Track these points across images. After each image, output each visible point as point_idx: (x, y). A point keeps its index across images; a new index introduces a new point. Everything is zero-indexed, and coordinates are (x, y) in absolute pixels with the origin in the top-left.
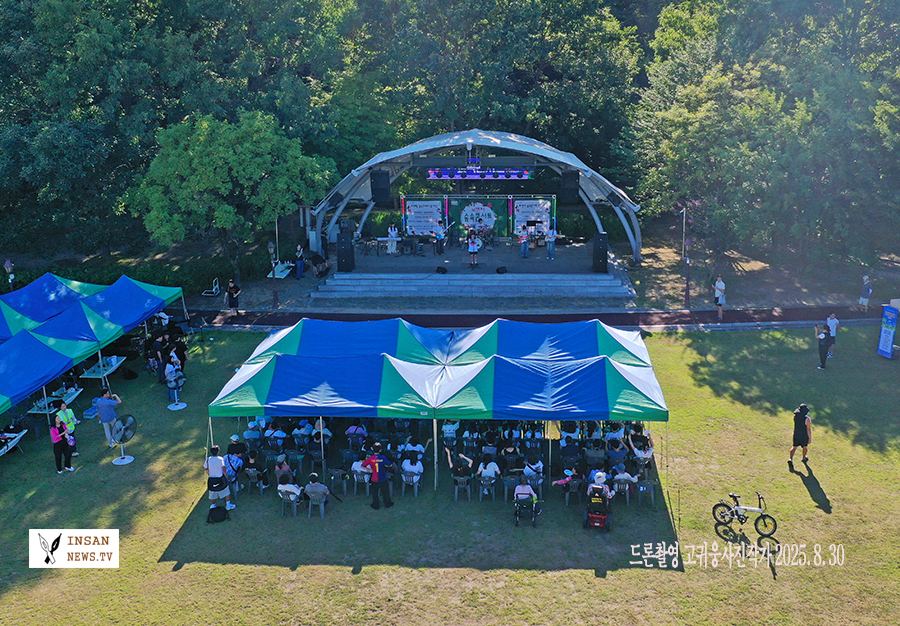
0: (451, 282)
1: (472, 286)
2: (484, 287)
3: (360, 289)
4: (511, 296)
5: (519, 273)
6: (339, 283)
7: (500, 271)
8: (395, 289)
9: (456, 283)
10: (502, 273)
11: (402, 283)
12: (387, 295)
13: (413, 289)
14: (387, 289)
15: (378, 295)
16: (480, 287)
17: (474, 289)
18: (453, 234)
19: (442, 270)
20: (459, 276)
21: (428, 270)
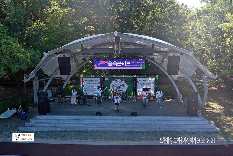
0: (104, 122)
1: (117, 124)
2: (124, 125)
3: (49, 125)
4: (141, 130)
5: (144, 115)
6: (38, 121)
7: (134, 114)
8: (70, 125)
9: (107, 122)
10: (135, 116)
11: (75, 121)
12: (65, 130)
13: (81, 125)
14: (65, 125)
15: (59, 129)
16: (121, 124)
17: (118, 126)
18: (106, 94)
19: (99, 114)
20: (108, 118)
21: (91, 114)
